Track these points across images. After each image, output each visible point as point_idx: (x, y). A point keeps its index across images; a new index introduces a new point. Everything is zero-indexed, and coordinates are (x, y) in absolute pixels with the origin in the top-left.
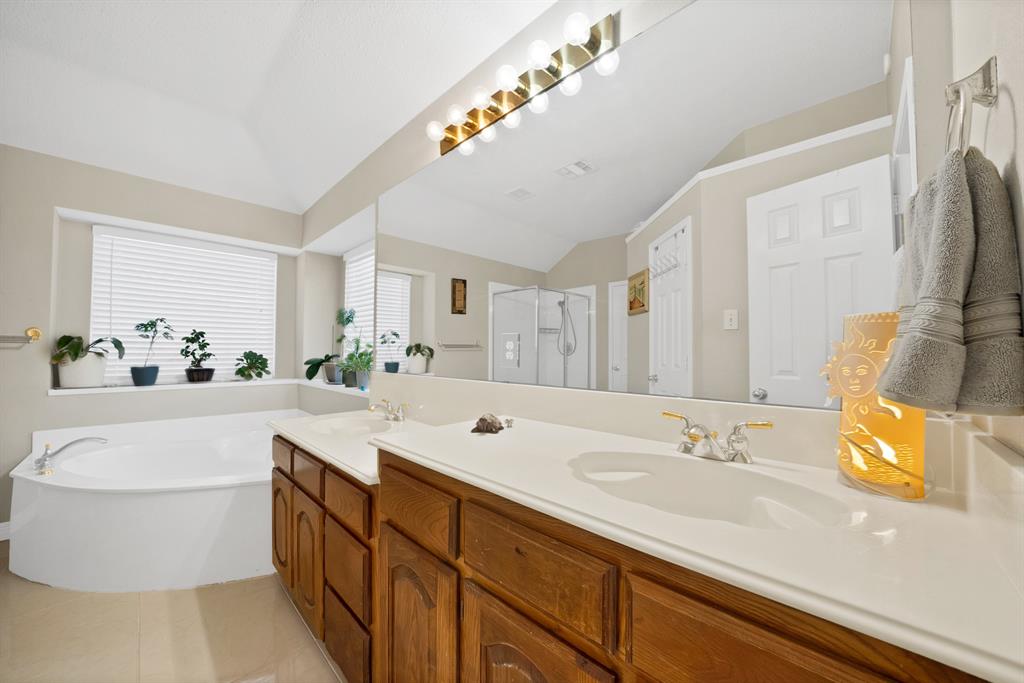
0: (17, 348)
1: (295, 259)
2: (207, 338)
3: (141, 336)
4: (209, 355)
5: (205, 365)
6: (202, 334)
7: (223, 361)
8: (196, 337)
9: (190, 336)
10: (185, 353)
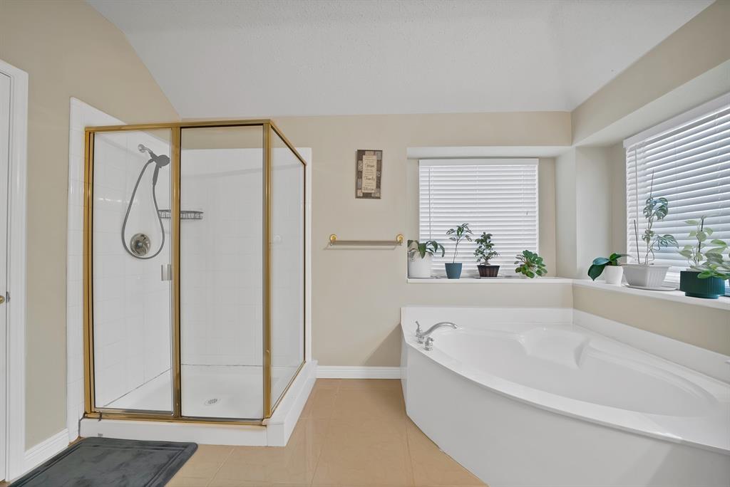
0: (393, 249)
1: (553, 160)
2: (493, 240)
3: (451, 239)
4: (495, 253)
5: (492, 262)
6: (489, 236)
7: (506, 259)
8: (485, 240)
9: (481, 238)
10: (479, 251)
